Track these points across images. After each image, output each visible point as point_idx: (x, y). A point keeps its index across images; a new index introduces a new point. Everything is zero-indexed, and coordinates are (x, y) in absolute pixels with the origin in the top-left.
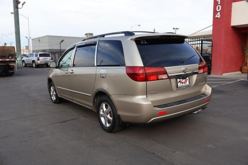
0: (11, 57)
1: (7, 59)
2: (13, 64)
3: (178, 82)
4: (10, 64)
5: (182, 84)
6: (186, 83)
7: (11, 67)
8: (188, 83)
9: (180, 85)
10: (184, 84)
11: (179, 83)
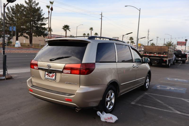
0: (165, 54)
1: (162, 55)
2: (166, 59)
3: (46, 74)
4: (164, 59)
5: (49, 77)
6: (52, 77)
7: (164, 61)
8: (54, 78)
9: (47, 77)
10: (51, 77)
11: (47, 76)
